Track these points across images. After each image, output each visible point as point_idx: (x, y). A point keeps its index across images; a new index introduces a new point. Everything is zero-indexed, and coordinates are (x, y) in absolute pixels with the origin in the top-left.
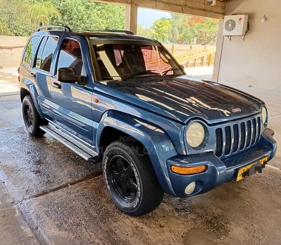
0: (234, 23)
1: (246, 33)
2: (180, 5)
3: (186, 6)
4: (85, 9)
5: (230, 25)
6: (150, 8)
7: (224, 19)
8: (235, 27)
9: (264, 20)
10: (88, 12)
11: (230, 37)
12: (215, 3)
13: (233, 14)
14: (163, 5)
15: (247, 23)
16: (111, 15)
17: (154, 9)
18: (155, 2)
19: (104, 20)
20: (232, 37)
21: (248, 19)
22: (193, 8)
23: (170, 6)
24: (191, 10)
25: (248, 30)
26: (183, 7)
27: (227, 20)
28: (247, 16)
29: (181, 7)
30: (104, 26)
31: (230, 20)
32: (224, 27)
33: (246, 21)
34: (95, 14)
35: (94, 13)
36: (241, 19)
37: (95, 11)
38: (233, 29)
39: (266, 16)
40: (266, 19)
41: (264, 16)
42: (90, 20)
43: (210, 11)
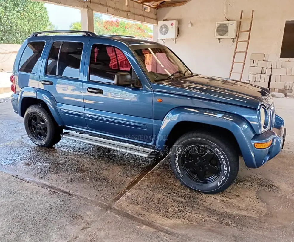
0: (167, 28)
1: (177, 37)
2: (125, 11)
3: (130, 12)
4: (3, 11)
5: (164, 30)
6: (103, 12)
7: (157, 24)
8: (168, 31)
9: (191, 25)
10: (6, 13)
11: (163, 40)
12: (150, 9)
13: (164, 20)
14: (113, 10)
15: (177, 28)
16: (33, 17)
17: (106, 14)
18: (106, 7)
19: (26, 23)
20: (165, 41)
21: (178, 24)
22: (135, 14)
23: (118, 11)
24: (134, 15)
25: (179, 34)
26: (128, 13)
27: (161, 25)
28: (177, 22)
29: (126, 13)
30: (27, 28)
31: (163, 25)
32: (159, 32)
33: (177, 26)
34: (15, 16)
35: (13, 14)
36: (173, 24)
37: (14, 13)
38: (166, 33)
39: (192, 22)
40: (192, 24)
41: (190, 22)
42: (10, 22)
43: (147, 17)
